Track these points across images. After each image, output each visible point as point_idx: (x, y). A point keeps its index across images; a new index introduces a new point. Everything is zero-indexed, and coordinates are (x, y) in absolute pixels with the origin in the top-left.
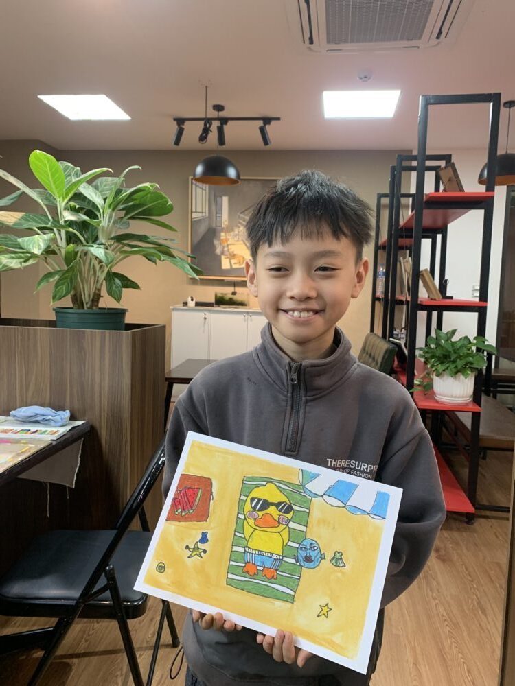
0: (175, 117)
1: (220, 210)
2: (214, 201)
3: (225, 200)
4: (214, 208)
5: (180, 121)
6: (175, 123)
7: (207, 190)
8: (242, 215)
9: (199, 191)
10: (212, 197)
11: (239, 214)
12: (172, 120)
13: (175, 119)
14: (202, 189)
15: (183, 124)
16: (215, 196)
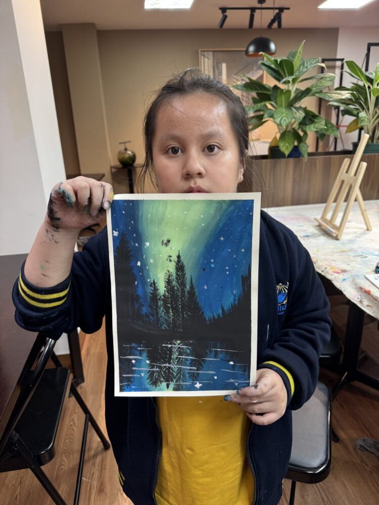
0: (221, 6)
1: (220, 74)
2: (216, 67)
3: (224, 66)
4: (216, 72)
5: (224, 10)
6: (220, 11)
7: (212, 59)
8: (235, 77)
9: (206, 60)
10: (215, 65)
11: (233, 75)
12: (218, 9)
13: (220, 9)
14: (208, 58)
15: (225, 12)
16: (217, 63)
